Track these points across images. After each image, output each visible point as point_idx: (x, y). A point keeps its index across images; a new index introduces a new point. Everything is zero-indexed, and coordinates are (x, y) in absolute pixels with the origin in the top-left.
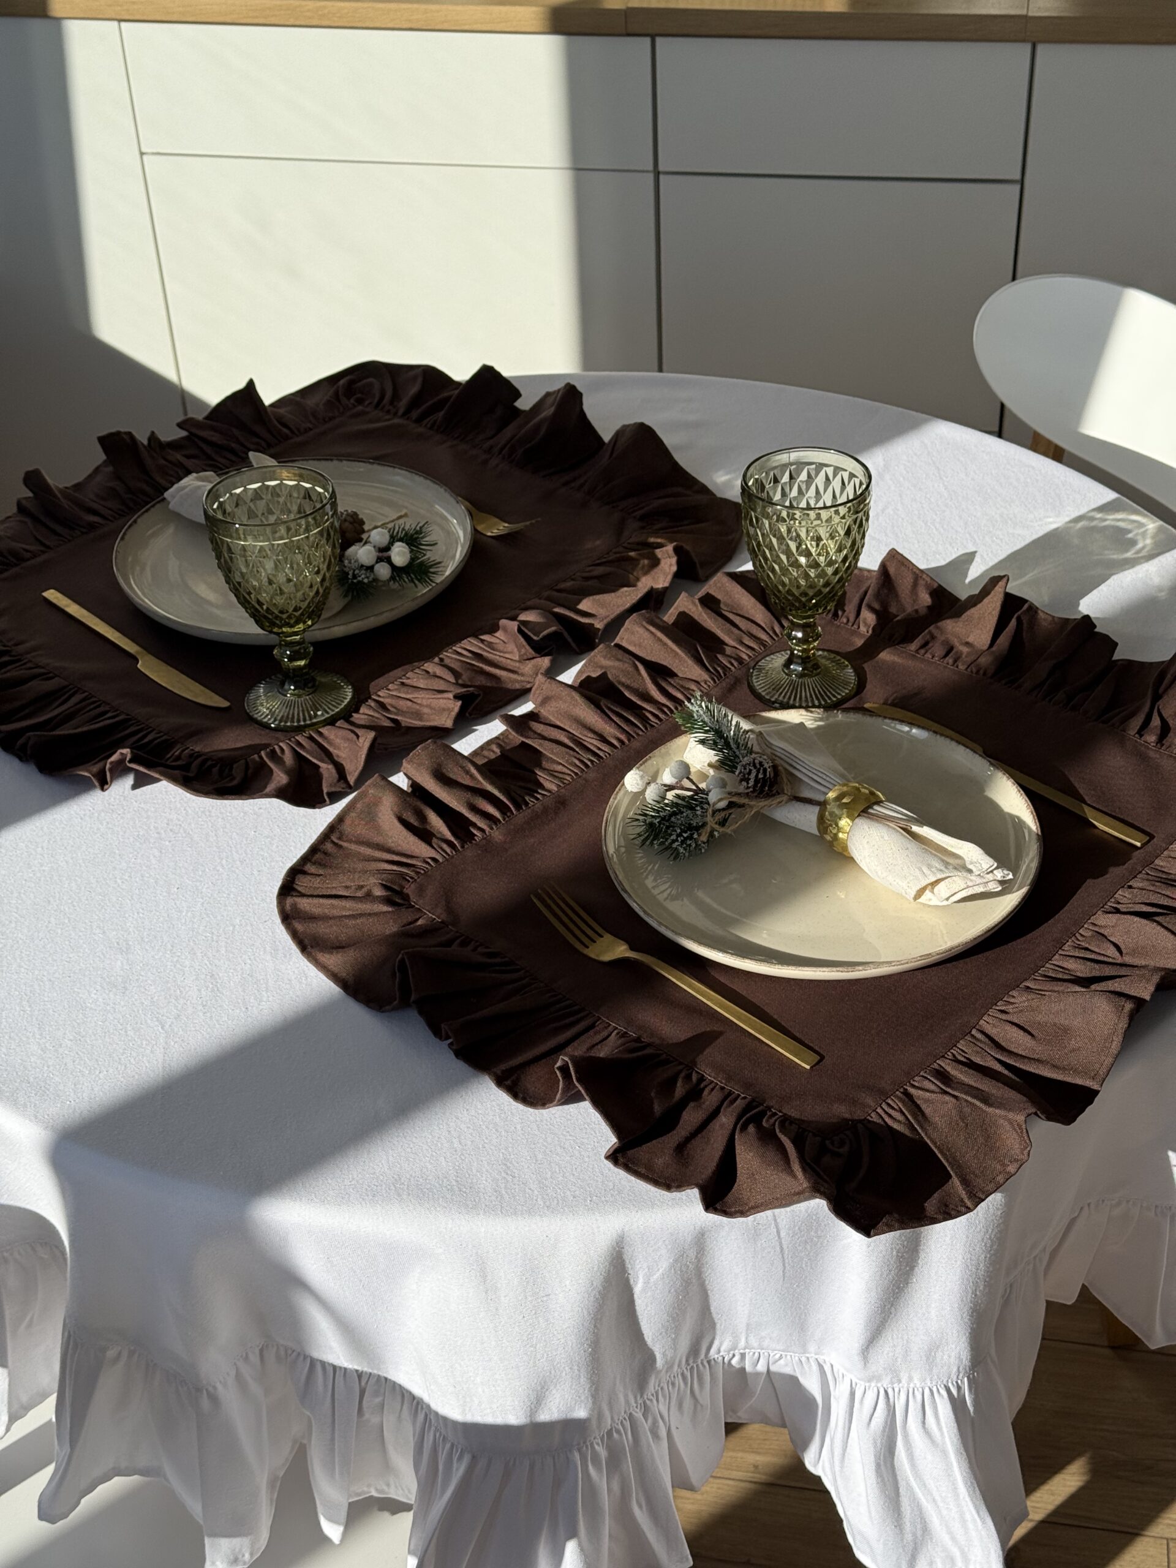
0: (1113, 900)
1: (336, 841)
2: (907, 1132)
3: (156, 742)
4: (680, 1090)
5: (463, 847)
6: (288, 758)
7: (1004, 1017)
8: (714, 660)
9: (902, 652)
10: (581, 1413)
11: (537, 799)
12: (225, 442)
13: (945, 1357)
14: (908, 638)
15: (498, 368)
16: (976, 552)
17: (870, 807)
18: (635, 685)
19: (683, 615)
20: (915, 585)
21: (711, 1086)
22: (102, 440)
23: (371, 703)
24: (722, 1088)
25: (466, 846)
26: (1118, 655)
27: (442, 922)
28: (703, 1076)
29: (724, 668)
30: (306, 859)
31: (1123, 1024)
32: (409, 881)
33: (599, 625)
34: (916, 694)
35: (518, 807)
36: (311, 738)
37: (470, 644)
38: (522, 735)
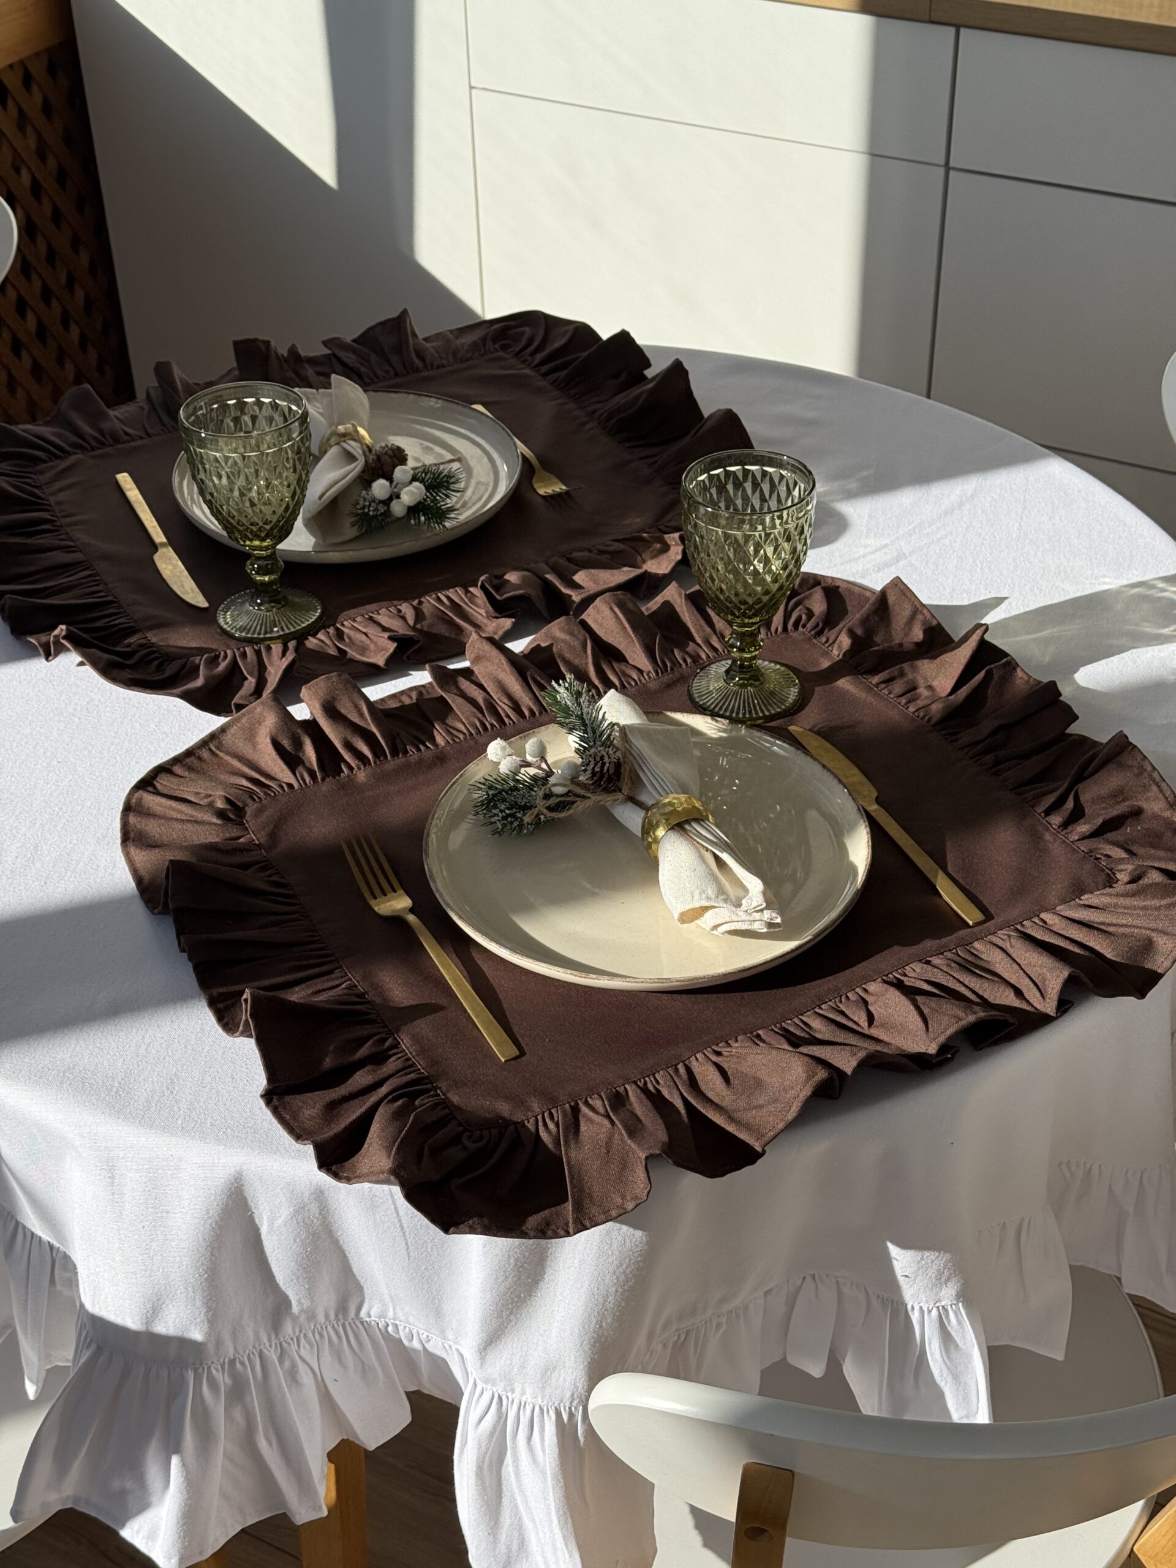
0: (900, 971)
1: (213, 749)
2: (550, 1145)
3: (121, 626)
4: (363, 1051)
5: (323, 779)
6: (223, 666)
7: (714, 1058)
8: (668, 652)
9: (861, 682)
10: (197, 1335)
11: (419, 750)
12: (359, 366)
13: (561, 1379)
14: (874, 671)
15: (633, 335)
16: (1006, 598)
17: (688, 822)
18: (576, 661)
19: (667, 604)
20: (912, 617)
21: (400, 1055)
22: (237, 344)
23: (331, 630)
24: (409, 1059)
25: (327, 780)
26: (1074, 729)
27: (258, 845)
28: (399, 1043)
29: (675, 663)
30: (176, 760)
31: (807, 1091)
32: (254, 800)
33: (576, 597)
34: (849, 727)
35: (395, 753)
36: (258, 653)
37: (456, 594)
38: (441, 688)
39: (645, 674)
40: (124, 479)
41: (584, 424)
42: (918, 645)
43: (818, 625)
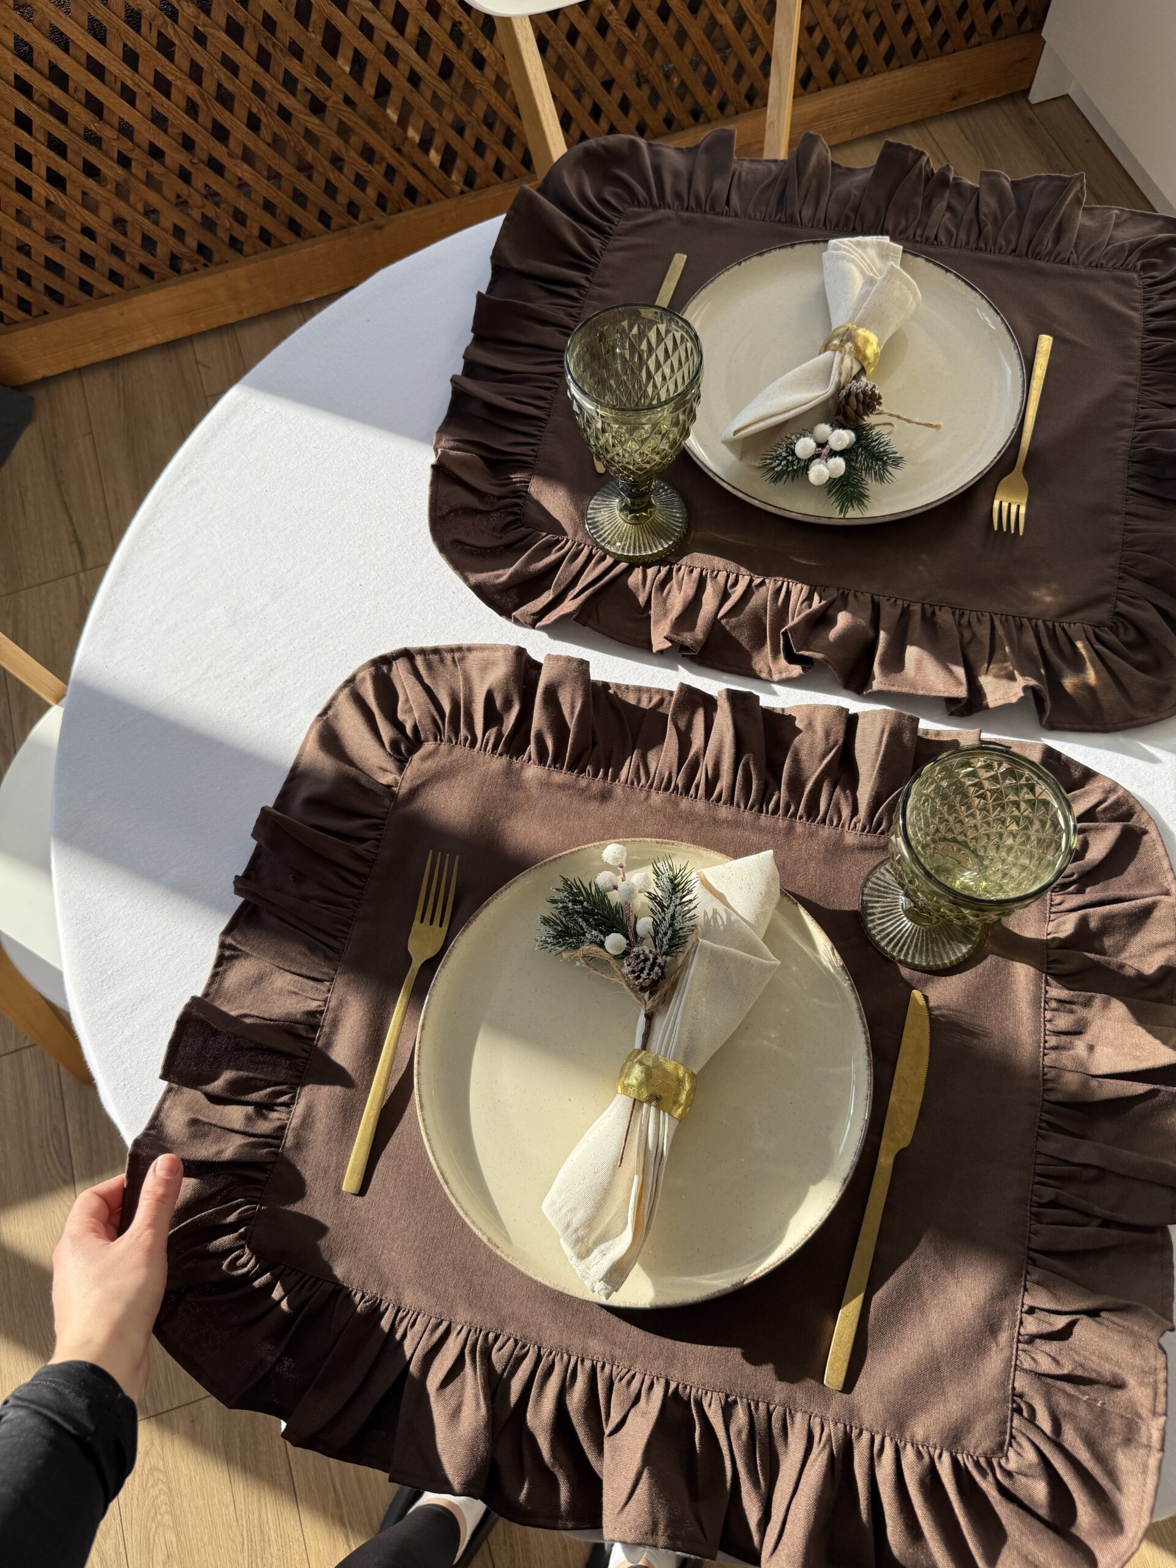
1: (456, 659)
11: (596, 775)
17: (653, 1102)
18: (805, 761)
23: (663, 571)
27: (395, 795)
28: (294, 1102)
35: (573, 766)
37: (798, 592)
38: (674, 713)
39: (854, 820)
40: (679, 260)
41: (1123, 426)
42: (1140, 976)
43: (1072, 875)
